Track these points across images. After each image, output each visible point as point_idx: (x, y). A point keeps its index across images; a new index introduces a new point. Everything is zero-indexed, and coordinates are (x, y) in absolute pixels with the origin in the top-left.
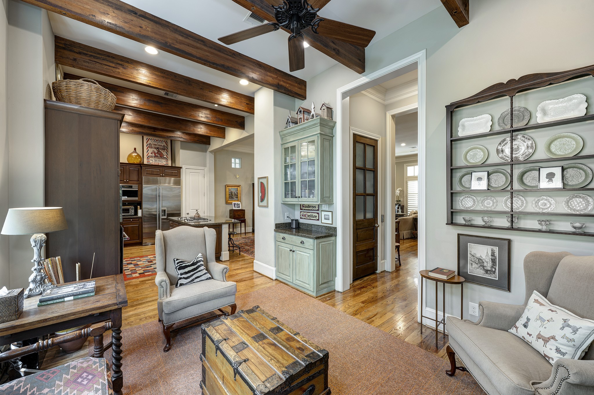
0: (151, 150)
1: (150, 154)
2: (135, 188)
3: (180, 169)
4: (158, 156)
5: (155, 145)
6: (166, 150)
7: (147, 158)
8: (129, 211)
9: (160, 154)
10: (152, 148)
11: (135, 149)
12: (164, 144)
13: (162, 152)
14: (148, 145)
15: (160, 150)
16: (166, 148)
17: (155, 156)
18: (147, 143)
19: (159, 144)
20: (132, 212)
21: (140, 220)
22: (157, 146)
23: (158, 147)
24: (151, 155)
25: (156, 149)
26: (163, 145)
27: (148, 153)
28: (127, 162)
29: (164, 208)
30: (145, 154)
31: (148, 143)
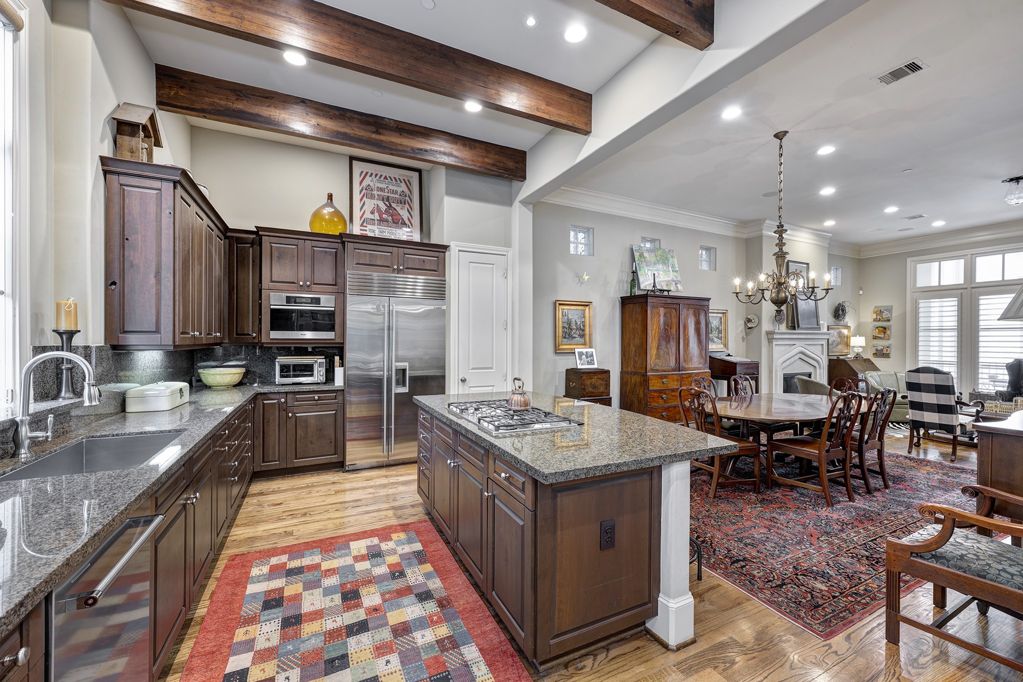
0: (370, 204)
1: (368, 215)
2: (327, 303)
3: (444, 252)
4: (387, 221)
5: (381, 190)
6: (407, 206)
7: (362, 225)
8: (312, 371)
9: (392, 216)
10: (372, 197)
11: (330, 197)
12: (404, 188)
13: (398, 209)
14: (364, 191)
15: (394, 205)
16: (407, 198)
17: (382, 220)
18: (361, 183)
19: (391, 187)
20: (319, 374)
21: (340, 398)
22: (386, 194)
23: (389, 195)
24: (372, 217)
25: (383, 200)
26: (399, 190)
27: (364, 212)
28: (308, 229)
29: (401, 365)
30: (357, 213)
31: (365, 184)
